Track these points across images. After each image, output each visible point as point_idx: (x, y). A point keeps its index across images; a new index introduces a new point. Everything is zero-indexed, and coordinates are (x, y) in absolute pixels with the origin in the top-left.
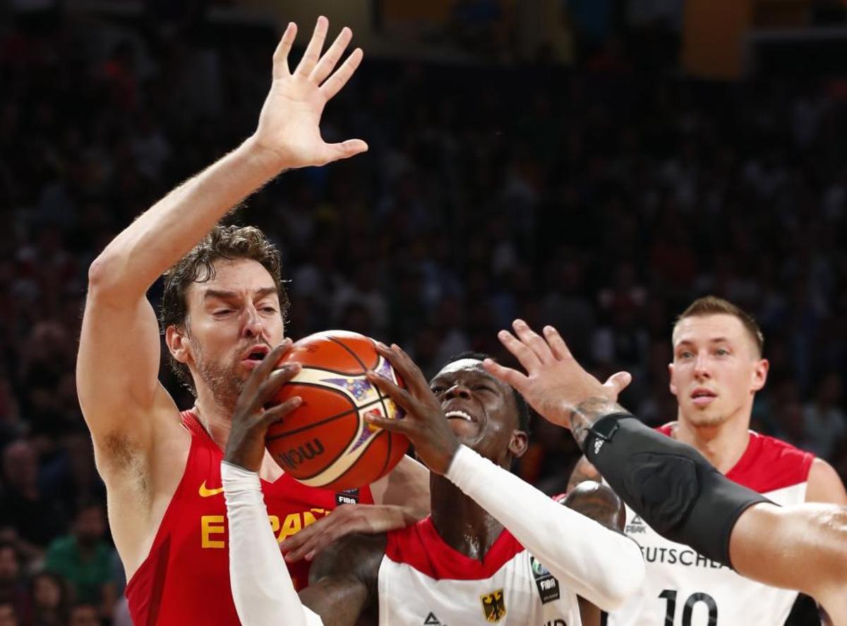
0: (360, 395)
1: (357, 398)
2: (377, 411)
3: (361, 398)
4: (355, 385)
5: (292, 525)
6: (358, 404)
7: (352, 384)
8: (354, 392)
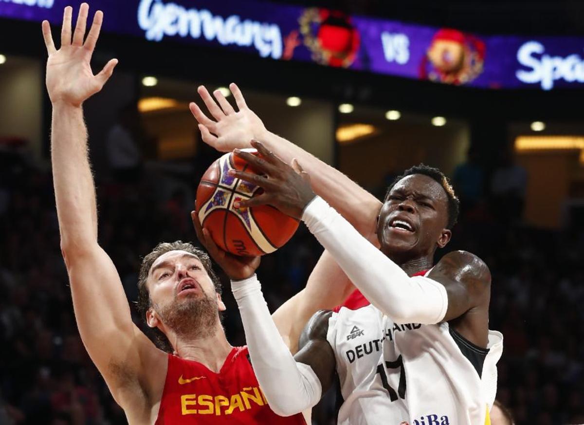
0: (222, 202)
1: (222, 205)
2: (237, 199)
3: (224, 203)
4: (216, 200)
5: (236, 401)
6: (225, 207)
7: (215, 201)
8: (218, 204)
